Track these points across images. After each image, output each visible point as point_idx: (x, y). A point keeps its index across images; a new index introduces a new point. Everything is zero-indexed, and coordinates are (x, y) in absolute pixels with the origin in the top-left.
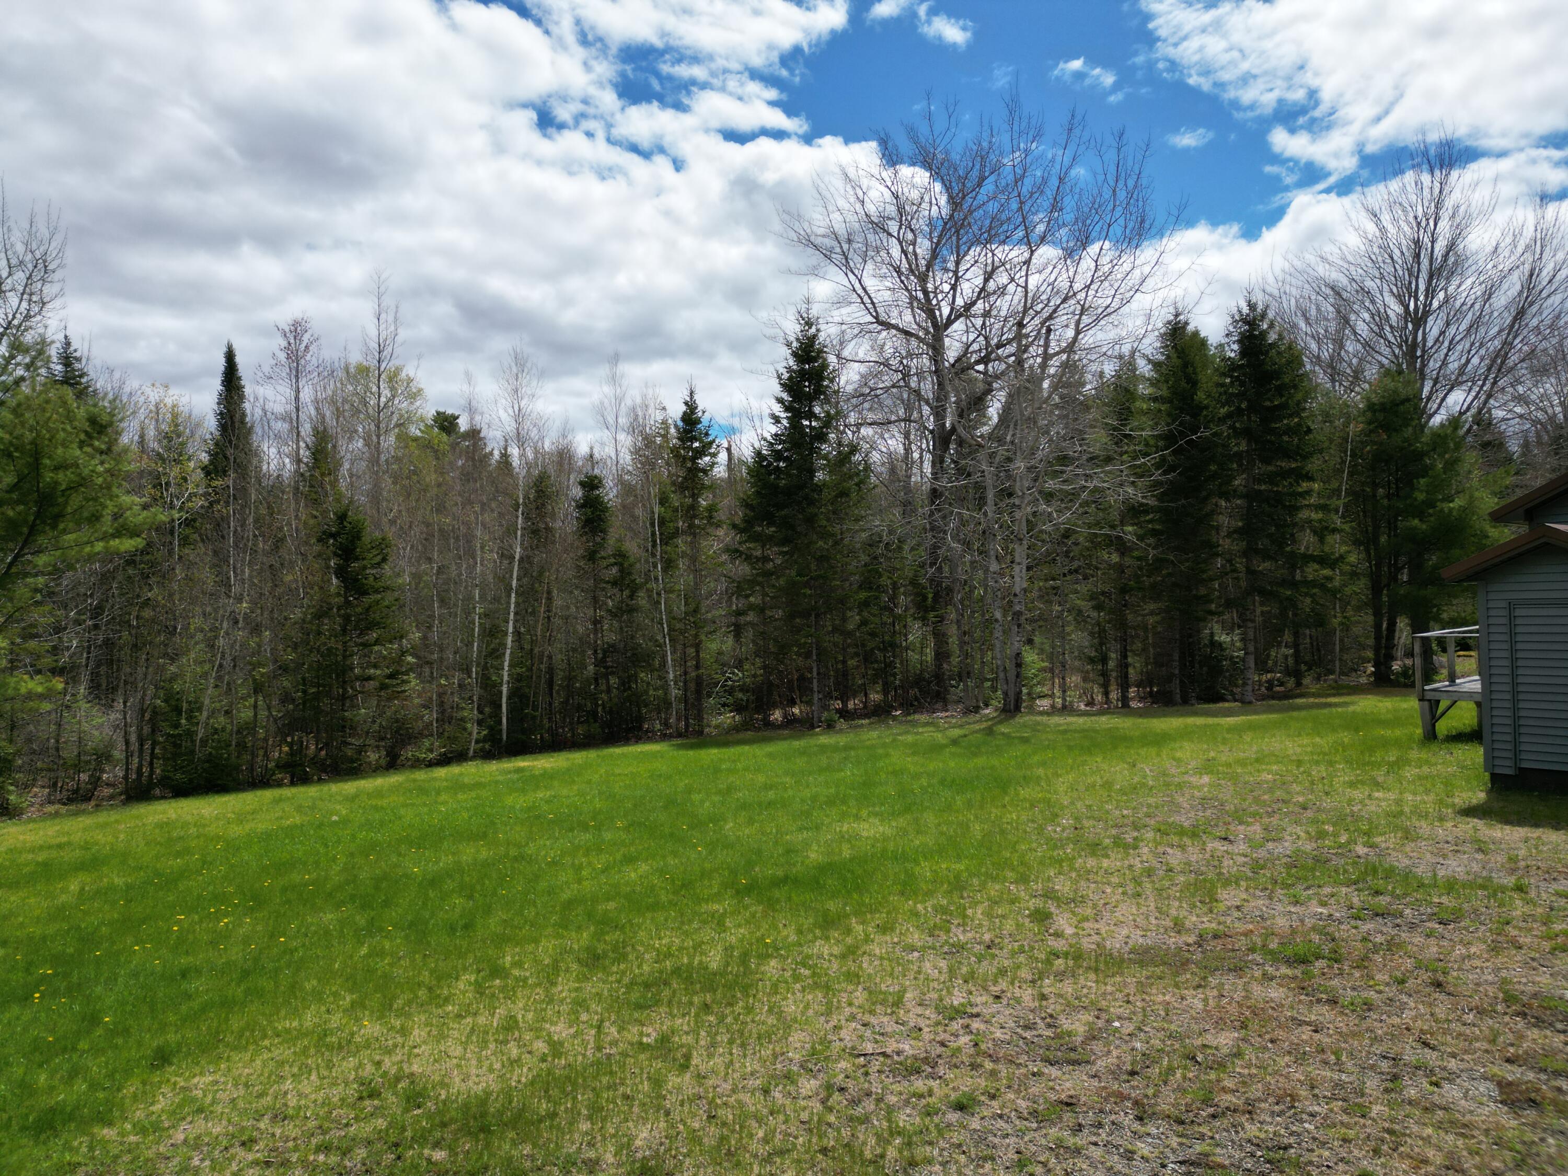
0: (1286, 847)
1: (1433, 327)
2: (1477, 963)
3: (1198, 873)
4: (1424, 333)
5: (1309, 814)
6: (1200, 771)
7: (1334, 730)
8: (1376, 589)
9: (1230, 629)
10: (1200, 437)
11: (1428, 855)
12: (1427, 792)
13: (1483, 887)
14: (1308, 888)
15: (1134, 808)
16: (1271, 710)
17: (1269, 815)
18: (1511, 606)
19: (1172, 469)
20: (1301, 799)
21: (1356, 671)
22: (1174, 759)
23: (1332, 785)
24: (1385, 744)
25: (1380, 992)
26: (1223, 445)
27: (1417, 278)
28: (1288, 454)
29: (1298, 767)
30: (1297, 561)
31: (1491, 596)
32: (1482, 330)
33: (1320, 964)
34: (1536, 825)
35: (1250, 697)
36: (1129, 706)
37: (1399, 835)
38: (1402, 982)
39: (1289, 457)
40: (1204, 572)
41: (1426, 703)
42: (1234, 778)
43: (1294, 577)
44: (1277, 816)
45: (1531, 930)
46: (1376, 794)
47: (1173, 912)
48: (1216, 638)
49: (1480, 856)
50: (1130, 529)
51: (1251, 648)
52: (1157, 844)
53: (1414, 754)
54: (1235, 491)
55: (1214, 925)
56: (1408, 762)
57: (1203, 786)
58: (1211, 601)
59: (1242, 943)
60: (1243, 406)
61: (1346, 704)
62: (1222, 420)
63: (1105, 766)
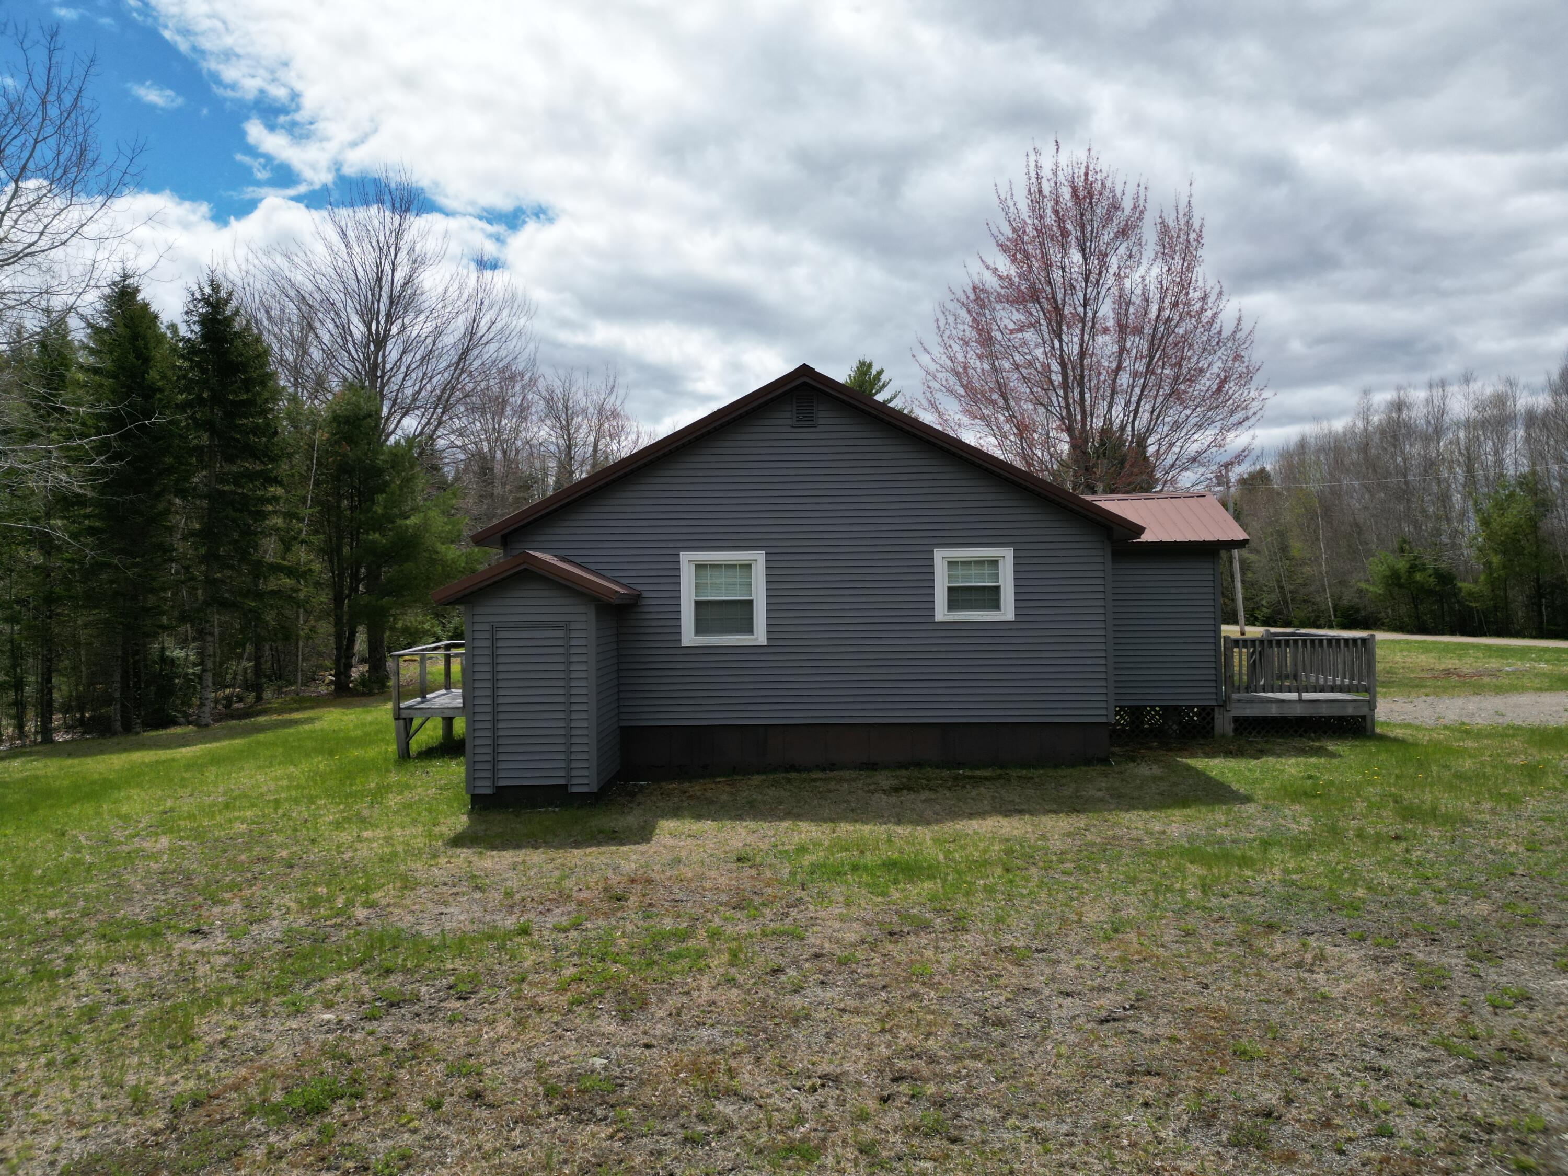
0: (272, 930)
1: (393, 351)
2: (507, 1047)
3: (161, 996)
4: (384, 356)
5: (297, 873)
6: (154, 831)
7: (307, 755)
8: (338, 600)
9: (183, 643)
10: (154, 423)
11: (430, 905)
12: (414, 822)
13: (491, 938)
14: (307, 986)
15: (66, 904)
16: (232, 734)
17: (250, 883)
18: (494, 628)
19: (117, 456)
20: (284, 854)
21: (314, 680)
22: (119, 816)
23: (316, 829)
24: (364, 768)
25: (414, 1131)
26: (181, 436)
27: (379, 301)
28: (254, 453)
29: (276, 809)
30: (259, 569)
31: (477, 619)
32: (433, 362)
33: (338, 1108)
34: (518, 847)
35: (207, 719)
36: (52, 741)
37: (398, 885)
38: (437, 1106)
39: (256, 457)
40: (154, 579)
41: (402, 722)
42: (198, 835)
43: (257, 586)
44: (259, 884)
45: (545, 983)
46: (365, 834)
47: (131, 1079)
48: (167, 653)
49: (478, 895)
50: (59, 523)
51: (210, 665)
52: (103, 960)
53: (393, 778)
54: (194, 489)
55: (192, 1084)
56: (388, 788)
57: (161, 853)
58: (163, 613)
59: (234, 1104)
60: (205, 395)
61: (310, 720)
62: (181, 407)
63: (18, 841)
